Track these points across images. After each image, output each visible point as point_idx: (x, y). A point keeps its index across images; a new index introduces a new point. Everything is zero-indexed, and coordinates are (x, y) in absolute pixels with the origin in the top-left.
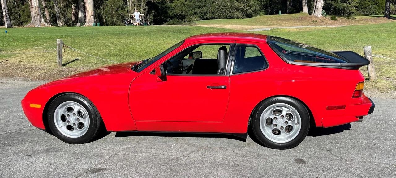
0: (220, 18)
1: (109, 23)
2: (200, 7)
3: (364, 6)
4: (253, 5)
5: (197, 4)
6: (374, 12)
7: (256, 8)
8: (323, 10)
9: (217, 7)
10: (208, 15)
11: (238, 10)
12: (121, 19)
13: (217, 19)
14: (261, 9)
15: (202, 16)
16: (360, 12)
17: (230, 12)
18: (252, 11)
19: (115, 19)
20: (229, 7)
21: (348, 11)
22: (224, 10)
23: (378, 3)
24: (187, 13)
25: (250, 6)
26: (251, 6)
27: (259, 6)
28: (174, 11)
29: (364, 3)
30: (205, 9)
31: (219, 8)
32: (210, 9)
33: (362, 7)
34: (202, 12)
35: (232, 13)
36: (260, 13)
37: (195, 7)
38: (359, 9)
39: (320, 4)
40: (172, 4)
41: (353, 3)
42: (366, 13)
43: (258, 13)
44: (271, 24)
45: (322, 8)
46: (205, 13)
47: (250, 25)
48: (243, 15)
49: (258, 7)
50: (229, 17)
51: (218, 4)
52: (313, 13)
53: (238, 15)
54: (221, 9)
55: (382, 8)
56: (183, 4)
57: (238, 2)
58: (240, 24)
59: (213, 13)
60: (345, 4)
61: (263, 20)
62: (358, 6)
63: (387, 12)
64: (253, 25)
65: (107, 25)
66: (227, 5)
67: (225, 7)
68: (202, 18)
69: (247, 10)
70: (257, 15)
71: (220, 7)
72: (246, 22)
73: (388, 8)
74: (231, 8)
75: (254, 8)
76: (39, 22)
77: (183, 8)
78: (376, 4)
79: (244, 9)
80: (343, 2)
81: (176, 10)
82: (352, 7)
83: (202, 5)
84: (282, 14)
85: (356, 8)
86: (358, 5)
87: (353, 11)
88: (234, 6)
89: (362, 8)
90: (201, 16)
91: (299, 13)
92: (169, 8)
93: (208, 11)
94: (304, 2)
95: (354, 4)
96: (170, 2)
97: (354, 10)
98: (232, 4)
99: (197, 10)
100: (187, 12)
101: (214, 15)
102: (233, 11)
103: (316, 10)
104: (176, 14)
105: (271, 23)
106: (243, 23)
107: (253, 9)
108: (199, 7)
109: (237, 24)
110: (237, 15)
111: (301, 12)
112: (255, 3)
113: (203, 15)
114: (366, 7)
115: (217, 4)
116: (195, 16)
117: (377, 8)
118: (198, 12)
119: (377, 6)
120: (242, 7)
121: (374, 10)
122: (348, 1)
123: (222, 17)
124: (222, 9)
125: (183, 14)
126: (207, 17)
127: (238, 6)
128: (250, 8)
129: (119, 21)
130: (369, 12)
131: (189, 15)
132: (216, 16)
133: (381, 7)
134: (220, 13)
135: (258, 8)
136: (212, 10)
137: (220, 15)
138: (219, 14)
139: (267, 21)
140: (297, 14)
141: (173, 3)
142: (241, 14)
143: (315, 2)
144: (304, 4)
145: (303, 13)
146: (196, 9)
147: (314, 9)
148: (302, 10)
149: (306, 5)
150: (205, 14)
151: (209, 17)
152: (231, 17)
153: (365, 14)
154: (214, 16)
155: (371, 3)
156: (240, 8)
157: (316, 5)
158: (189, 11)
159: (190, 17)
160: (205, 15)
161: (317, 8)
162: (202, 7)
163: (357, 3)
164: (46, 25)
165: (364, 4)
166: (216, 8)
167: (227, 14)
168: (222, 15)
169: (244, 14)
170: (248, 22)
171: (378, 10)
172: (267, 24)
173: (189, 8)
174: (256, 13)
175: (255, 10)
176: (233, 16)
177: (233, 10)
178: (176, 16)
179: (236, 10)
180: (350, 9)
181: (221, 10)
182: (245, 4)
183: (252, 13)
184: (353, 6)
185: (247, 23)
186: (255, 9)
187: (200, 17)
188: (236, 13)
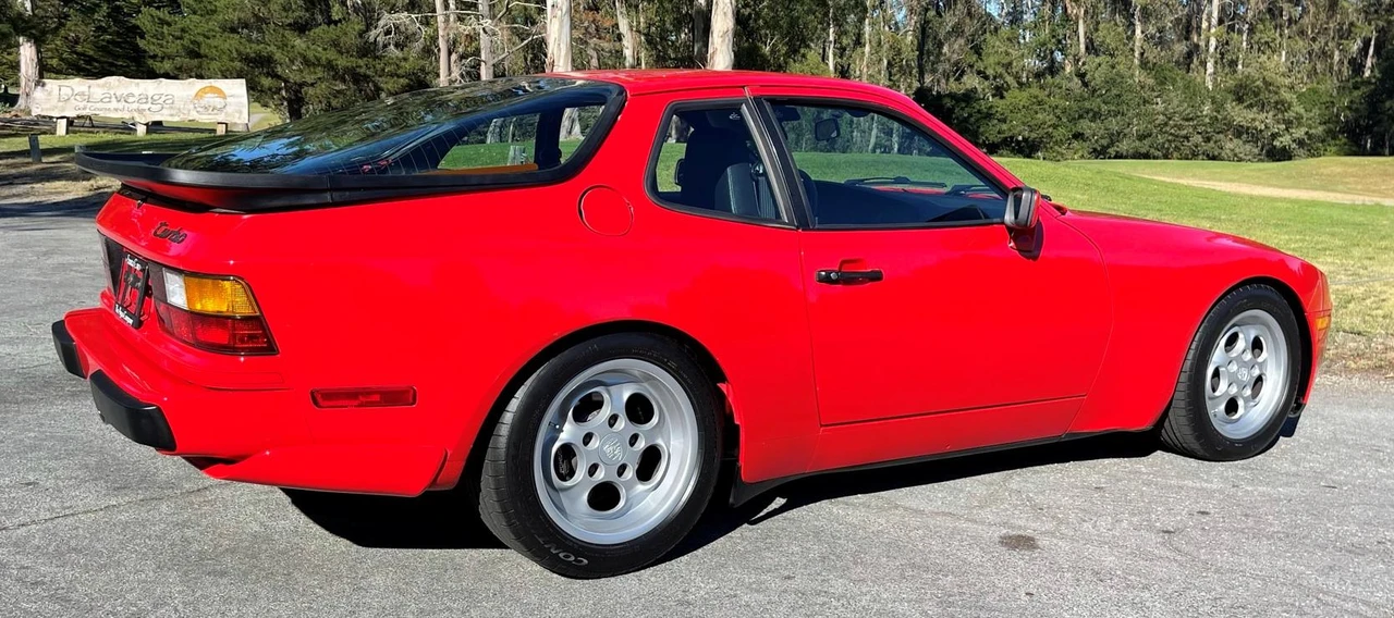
0: (1166, 157)
2: (1096, 116)
4: (1299, 118)
5: (1087, 105)
7: (1313, 131)
9: (1161, 117)
10: (1124, 146)
11: (1239, 132)
13: (1155, 158)
14: (1331, 134)
15: (1103, 146)
17: (1208, 140)
18: (1294, 141)
20: (1207, 120)
22: (1185, 132)
24: (1049, 136)
25: (1288, 124)
26: (1291, 122)
27: (1325, 123)
28: (1004, 127)
30: (1114, 124)
31: (1166, 124)
32: (1135, 122)
34: (1102, 132)
35: (1216, 142)
36: (1326, 150)
37: (1081, 117)
40: (1002, 102)
43: (1318, 149)
44: (1359, 187)
46: (1115, 138)
47: (1270, 186)
48: (1256, 151)
49: (1321, 128)
50: (1201, 157)
51: (1166, 109)
53: (1237, 150)
54: (1176, 126)
56: (1040, 103)
57: (1241, 107)
58: (1234, 181)
59: (1141, 137)
61: (1326, 171)
64: (1283, 187)
66: (1199, 114)
67: (1191, 119)
68: (1100, 154)
69: (1274, 136)
70: (1313, 153)
71: (1170, 119)
72: (1259, 174)
74: (1211, 124)
75: (1303, 130)
77: (1039, 116)
79: (1261, 131)
81: (1011, 121)
83: (1104, 108)
88: (1225, 119)
90: (1096, 146)
92: (989, 116)
93: (1126, 131)
96: (993, 96)
98: (1218, 112)
99: (1085, 126)
100: (1050, 130)
101: (1144, 147)
102: (1221, 136)
104: (1012, 138)
105: (1357, 183)
106: (1248, 176)
107: (1300, 133)
108: (1094, 116)
109: (1220, 181)
110: (1233, 150)
112: (1311, 111)
113: (1105, 142)
115: (1160, 107)
116: (1075, 144)
118: (1088, 133)
120: (1257, 123)
123: (1175, 154)
124: (1180, 127)
125: (1033, 135)
126: (1117, 152)
127: (1240, 119)
128: (1287, 129)
131: (1056, 143)
132: (1152, 150)
134: (1168, 141)
135: (1319, 130)
136: (1142, 127)
137: (1168, 149)
138: (1164, 143)
139: (1345, 175)
141: (1002, 97)
142: (1248, 147)
146: (1081, 121)
150: (1112, 140)
151: (1125, 153)
152: (1208, 155)
154: (1143, 151)
156: (1248, 128)
158: (1055, 127)
159: (1056, 147)
160: (1112, 144)
162: (1103, 118)
166: (1157, 122)
167: (1196, 147)
168: (1177, 149)
169: (1262, 150)
170: (1264, 177)
172: (1340, 187)
173: (1058, 117)
174: (1310, 147)
175: (1306, 137)
176: (1216, 153)
177: (1218, 133)
178: (1012, 142)
179: (1234, 135)
181: (1173, 131)
182: (1271, 113)
183: (1294, 146)
185: (1259, 177)
186: (1307, 133)
187: (1095, 150)
188: (1229, 145)
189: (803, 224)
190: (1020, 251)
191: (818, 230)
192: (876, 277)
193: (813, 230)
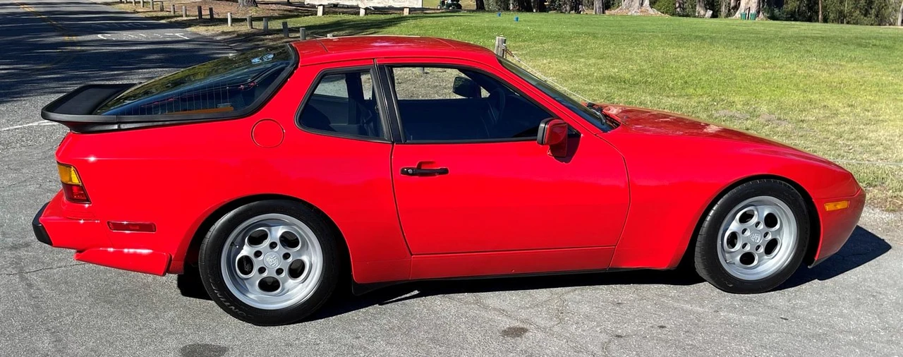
1: (832, 16)
12: (864, 6)
19: (847, 7)
65: (825, 20)
76: (637, 4)
129: (858, 12)
164: (652, 11)
189: (397, 140)
190: (555, 157)
191: (408, 144)
192: (445, 172)
193: (404, 144)
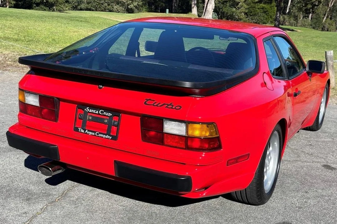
3: (253, 13)
6: (262, 21)
7: (139, 3)
8: (214, 13)
11: (118, 3)
14: (144, 5)
16: (249, 19)
18: (134, 6)
21: (237, 17)
22: (102, 2)
23: (267, 11)
24: (57, 1)
25: (133, 1)
27: (142, 1)
29: (253, 9)
33: (251, 14)
36: (143, 10)
38: (248, 16)
39: (211, 6)
41: (242, 8)
42: (254, 20)
45: (213, 10)
48: (124, 9)
49: (141, 3)
52: (203, 15)
53: (118, 9)
55: (271, 17)
60: (234, 9)
62: (247, 13)
63: (277, 22)
69: (128, 5)
73: (278, 17)
78: (265, 12)
79: (125, 3)
80: (232, 6)
82: (241, 13)
84: (169, 12)
85: (245, 14)
86: (247, 11)
87: (241, 17)
89: (251, 16)
91: (188, 14)
94: (194, 3)
95: (243, 10)
97: (243, 16)
103: (206, 12)
107: (136, 4)
110: (116, 9)
111: (190, 13)
114: (255, 15)
117: (266, 16)
118: (70, 1)
119: (266, 14)
121: (262, 18)
122: (237, 6)
126: (81, 8)
130: (258, 20)
133: (269, 16)
140: (186, 14)
142: (121, 8)
143: (206, 3)
144: (193, 5)
145: (192, 14)
147: (204, 11)
148: (191, 11)
149: (195, 6)
153: (253, 22)
155: (261, 10)
156: (121, 2)
157: (207, 6)
161: (207, 10)
163: (246, 9)
165: (253, 11)
171: (266, 19)
174: (139, 9)
177: (112, 3)
178: (43, 2)
179: (116, 4)
180: (239, 15)
183: (134, 8)
184: (243, 12)
